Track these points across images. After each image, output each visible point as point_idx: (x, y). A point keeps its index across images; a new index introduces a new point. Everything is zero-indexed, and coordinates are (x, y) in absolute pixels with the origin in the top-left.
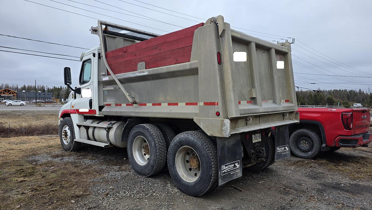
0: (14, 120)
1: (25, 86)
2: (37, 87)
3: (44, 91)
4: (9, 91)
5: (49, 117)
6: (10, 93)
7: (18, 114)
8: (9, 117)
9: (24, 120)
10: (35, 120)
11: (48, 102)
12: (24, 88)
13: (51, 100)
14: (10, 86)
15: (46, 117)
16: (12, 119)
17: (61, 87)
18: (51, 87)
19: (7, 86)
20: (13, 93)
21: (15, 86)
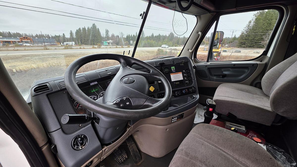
0: (25, 63)
1: (37, 35)
2: (45, 36)
3: (49, 37)
4: (27, 38)
5: (52, 59)
6: (28, 39)
7: (27, 58)
8: (21, 61)
9: (33, 62)
10: (42, 62)
11: (53, 45)
12: (37, 36)
13: (55, 44)
14: (27, 35)
15: (50, 59)
16: (23, 62)
17: (59, 35)
18: (54, 35)
19: (26, 35)
20: (30, 39)
21: (31, 34)
